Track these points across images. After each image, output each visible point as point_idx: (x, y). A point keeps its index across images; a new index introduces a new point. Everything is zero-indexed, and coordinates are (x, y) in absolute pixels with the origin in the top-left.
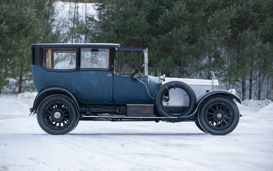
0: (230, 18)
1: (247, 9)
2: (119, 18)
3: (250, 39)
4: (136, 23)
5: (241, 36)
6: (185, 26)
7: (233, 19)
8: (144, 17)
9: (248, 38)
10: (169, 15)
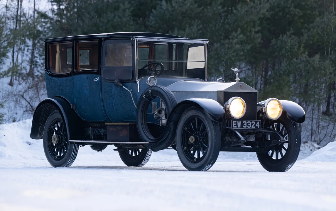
0: (259, 16)
1: (284, 3)
2: (89, 13)
3: (289, 50)
4: (115, 21)
5: (276, 44)
6: (192, 27)
7: (263, 18)
8: (128, 13)
9: (287, 47)
10: (167, 9)
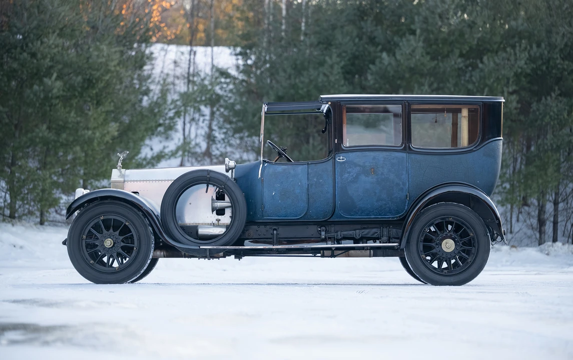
0: (515, 70)
1: (549, 52)
2: (285, 71)
3: (556, 117)
4: (320, 80)
5: (538, 110)
6: (422, 88)
7: (521, 73)
8: (337, 69)
9: (552, 113)
10: (390, 64)
